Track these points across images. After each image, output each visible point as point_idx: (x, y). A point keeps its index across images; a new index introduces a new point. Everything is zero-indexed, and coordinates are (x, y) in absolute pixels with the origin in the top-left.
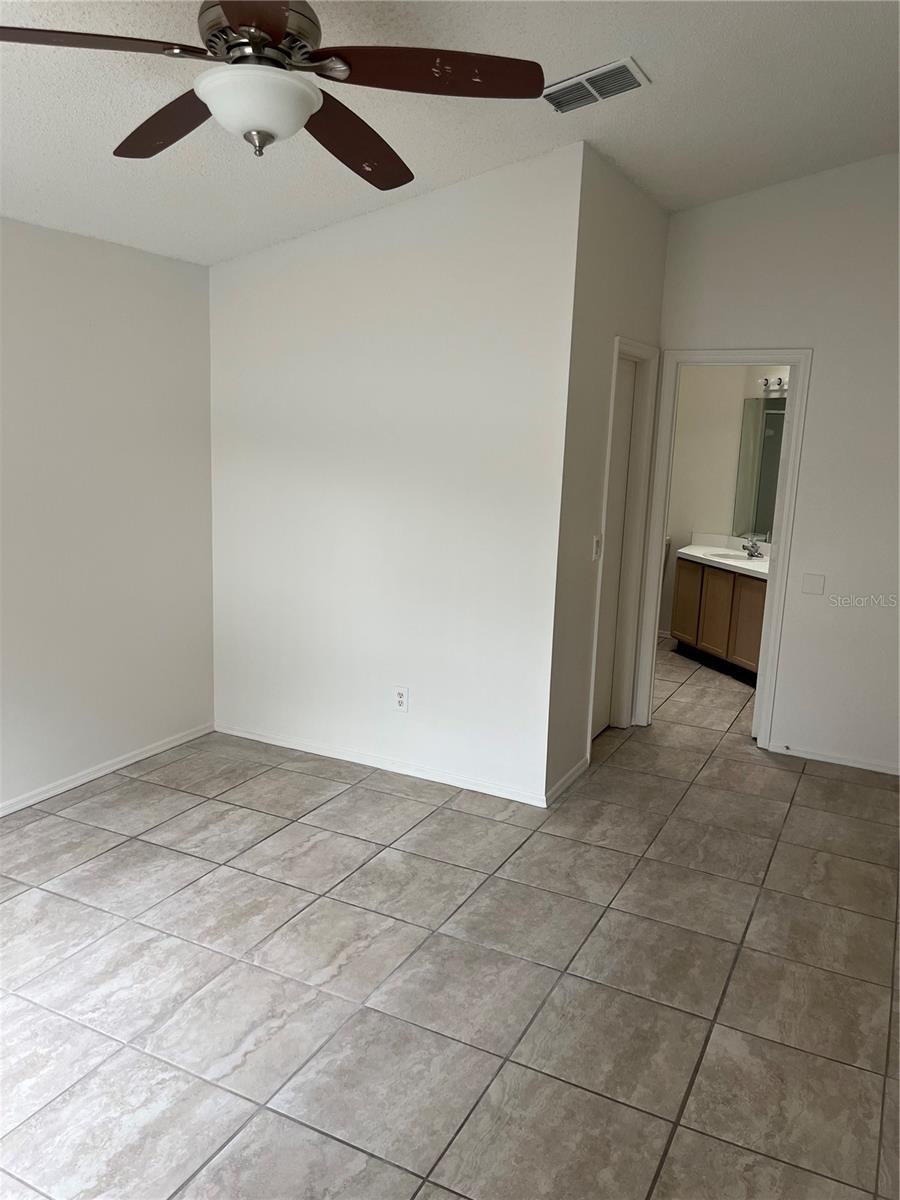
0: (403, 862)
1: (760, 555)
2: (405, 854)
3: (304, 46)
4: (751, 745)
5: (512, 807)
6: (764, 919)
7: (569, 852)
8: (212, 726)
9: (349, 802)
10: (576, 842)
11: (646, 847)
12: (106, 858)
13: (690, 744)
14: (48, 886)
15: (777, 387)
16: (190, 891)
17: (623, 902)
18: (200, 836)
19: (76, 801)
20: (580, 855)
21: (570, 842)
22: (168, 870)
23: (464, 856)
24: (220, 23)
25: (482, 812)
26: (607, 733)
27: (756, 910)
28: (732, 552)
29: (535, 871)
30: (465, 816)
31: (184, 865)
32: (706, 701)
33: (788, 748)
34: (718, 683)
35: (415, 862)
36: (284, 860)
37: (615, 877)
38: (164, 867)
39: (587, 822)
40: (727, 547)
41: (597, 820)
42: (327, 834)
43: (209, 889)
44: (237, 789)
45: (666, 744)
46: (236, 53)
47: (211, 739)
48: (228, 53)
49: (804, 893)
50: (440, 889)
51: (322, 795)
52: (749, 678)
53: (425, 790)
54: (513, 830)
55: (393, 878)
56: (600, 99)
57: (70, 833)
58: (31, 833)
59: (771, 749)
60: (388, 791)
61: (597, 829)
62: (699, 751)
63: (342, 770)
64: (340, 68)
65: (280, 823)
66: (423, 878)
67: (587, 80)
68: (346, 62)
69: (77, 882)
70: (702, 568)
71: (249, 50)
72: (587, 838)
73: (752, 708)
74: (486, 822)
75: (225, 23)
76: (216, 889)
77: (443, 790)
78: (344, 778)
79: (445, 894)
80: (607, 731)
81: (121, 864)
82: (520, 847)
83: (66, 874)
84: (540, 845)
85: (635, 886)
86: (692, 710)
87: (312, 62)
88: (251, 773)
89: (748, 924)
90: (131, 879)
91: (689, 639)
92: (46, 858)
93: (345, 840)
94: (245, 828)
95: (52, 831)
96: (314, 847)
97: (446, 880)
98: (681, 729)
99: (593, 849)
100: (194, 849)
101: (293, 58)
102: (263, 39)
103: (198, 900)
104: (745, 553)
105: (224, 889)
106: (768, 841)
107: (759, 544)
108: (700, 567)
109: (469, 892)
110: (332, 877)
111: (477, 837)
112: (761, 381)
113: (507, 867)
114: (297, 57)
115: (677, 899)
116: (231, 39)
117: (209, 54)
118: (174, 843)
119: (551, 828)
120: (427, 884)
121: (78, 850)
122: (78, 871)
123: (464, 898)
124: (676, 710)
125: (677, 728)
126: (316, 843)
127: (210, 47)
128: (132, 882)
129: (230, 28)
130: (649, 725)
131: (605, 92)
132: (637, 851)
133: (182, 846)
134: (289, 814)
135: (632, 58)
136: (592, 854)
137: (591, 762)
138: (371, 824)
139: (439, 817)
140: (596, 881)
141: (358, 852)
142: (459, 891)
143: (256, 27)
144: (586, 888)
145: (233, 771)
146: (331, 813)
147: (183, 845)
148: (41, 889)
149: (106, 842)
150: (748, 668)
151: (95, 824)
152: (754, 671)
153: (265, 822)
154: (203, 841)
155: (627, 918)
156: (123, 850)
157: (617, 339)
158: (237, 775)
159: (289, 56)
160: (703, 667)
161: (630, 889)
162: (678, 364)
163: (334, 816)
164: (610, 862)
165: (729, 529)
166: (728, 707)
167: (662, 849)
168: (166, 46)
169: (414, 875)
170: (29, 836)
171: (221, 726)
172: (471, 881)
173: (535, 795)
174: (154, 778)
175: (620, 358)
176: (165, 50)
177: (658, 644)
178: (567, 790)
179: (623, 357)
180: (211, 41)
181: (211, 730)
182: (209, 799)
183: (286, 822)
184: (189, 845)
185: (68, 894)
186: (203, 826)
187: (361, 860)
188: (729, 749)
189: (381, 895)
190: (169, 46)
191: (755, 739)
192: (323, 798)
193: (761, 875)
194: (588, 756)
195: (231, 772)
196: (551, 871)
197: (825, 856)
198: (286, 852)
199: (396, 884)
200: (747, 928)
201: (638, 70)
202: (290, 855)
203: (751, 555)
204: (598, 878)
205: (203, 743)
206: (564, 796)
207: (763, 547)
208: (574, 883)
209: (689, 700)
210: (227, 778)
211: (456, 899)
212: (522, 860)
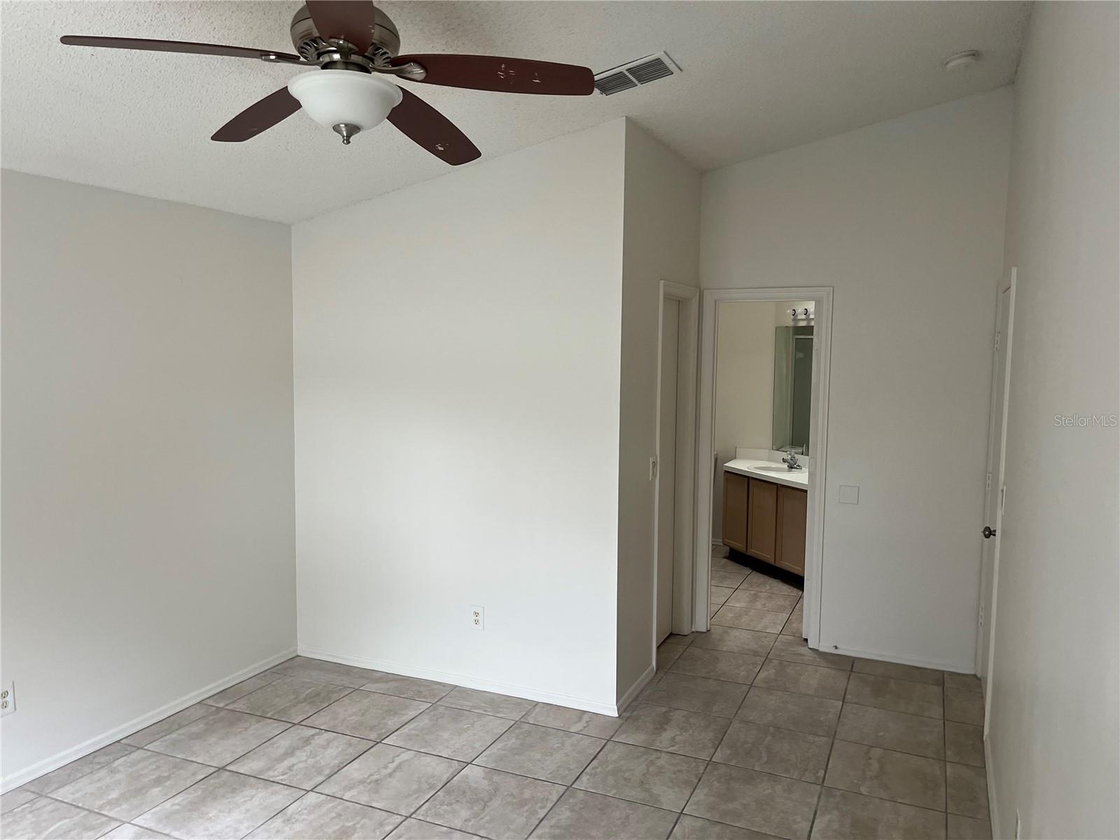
0: (484, 778)
1: (799, 467)
2: (487, 770)
3: (385, 53)
4: (803, 646)
5: (586, 718)
6: (827, 817)
7: (641, 760)
8: (296, 650)
9: (431, 720)
10: (648, 749)
11: (713, 750)
12: (194, 790)
13: (747, 647)
14: (139, 821)
15: (804, 317)
16: (280, 820)
17: (694, 807)
18: (286, 763)
19: (164, 734)
20: (652, 762)
21: (642, 749)
22: (257, 799)
23: (543, 768)
24: (311, 34)
25: (558, 724)
26: (670, 641)
27: (819, 807)
28: (774, 465)
29: (611, 780)
30: (543, 729)
31: (272, 793)
32: (758, 605)
33: (836, 648)
34: (768, 587)
35: (496, 778)
36: (370, 783)
37: (686, 782)
38: (252, 797)
39: (657, 729)
40: (769, 460)
41: (666, 727)
42: (411, 754)
43: (297, 817)
44: (322, 713)
45: (725, 649)
46: (326, 59)
47: (295, 664)
48: (318, 58)
49: (861, 789)
50: (522, 803)
51: (404, 715)
52: (796, 581)
53: (502, 706)
54: (587, 741)
55: (476, 795)
56: (639, 85)
57: (158, 767)
58: (120, 768)
59: (821, 650)
60: (468, 708)
61: (666, 735)
62: (756, 654)
63: (422, 689)
64: (418, 72)
65: (364, 745)
66: (506, 793)
67: (627, 70)
68: (423, 67)
69: (168, 817)
70: (748, 482)
71: (337, 57)
72: (657, 745)
73: (802, 610)
74: (562, 734)
75: (316, 33)
76: (305, 817)
77: (519, 704)
78: (424, 697)
79: (526, 808)
80: (670, 638)
81: (210, 796)
82: (595, 757)
83: (157, 809)
84: (614, 755)
85: (705, 791)
86: (747, 615)
87: (393, 66)
88: (335, 696)
89: (813, 823)
90: (220, 811)
91: (740, 546)
92: (136, 792)
93: (429, 759)
94: (331, 751)
95: (140, 766)
96: (399, 767)
97: (527, 794)
98: (737, 634)
99: (663, 755)
100: (281, 777)
101: (376, 62)
102: (351, 49)
103: (287, 829)
104: (785, 466)
105: (312, 817)
106: (825, 739)
107: (796, 455)
108: (747, 479)
109: (550, 805)
110: (416, 798)
111: (554, 749)
112: (790, 312)
113: (584, 778)
114: (379, 62)
115: (745, 802)
116: (320, 47)
117: (302, 59)
118: (262, 772)
119: (623, 736)
120: (510, 799)
121: (168, 784)
122: (168, 805)
123: (546, 811)
124: (732, 615)
125: (736, 633)
126: (400, 764)
127: (301, 53)
128: (222, 814)
129: (320, 38)
130: (708, 631)
131: (642, 80)
132: (704, 756)
133: (270, 775)
134: (373, 736)
135: (665, 52)
136: (663, 760)
137: (657, 670)
138: (453, 742)
139: (517, 731)
140: (668, 787)
141: (441, 770)
142: (540, 805)
143: (344, 40)
144: (659, 795)
145: (318, 695)
146: (414, 732)
147: (271, 773)
148: (132, 824)
149: (194, 774)
150: (796, 572)
151: (183, 756)
152: (802, 575)
153: (350, 745)
154: (290, 768)
155: (699, 823)
156: (212, 781)
157: (662, 282)
158: (322, 699)
159: (373, 61)
160: (754, 572)
161: (700, 795)
162: (716, 301)
163: (417, 736)
164: (680, 768)
165: (769, 444)
166: (780, 609)
167: (729, 752)
168: (263, 53)
169: (496, 790)
170: (119, 771)
171: (304, 650)
172: (551, 794)
173: (607, 705)
174: (240, 706)
175: (664, 298)
176: (262, 55)
177: (712, 551)
178: (636, 699)
179: (667, 297)
180: (302, 48)
181: (294, 655)
182: (295, 724)
183: (372, 743)
184: (276, 773)
185: (159, 828)
186: (290, 753)
187: (445, 778)
188: (783, 650)
189: (465, 813)
190: (266, 53)
191: (806, 640)
192: (406, 718)
193: (821, 773)
194: (654, 663)
195: (314, 696)
196: (626, 779)
197: (877, 752)
198: (372, 775)
199: (479, 800)
200: (812, 827)
201: (670, 62)
202: (375, 777)
203: (791, 467)
204: (671, 785)
205: (286, 669)
206: (633, 704)
207: (802, 459)
208: (647, 790)
209: (743, 605)
210: (310, 703)
211: (537, 813)
212: (598, 770)
